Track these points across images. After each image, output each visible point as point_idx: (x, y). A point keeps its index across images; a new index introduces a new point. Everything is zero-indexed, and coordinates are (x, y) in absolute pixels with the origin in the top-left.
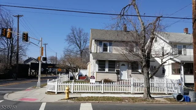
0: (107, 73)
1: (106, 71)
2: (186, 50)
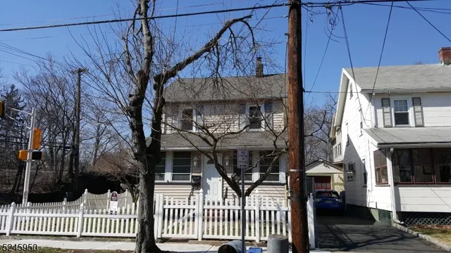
0: (168, 183)
1: (166, 181)
2: (422, 112)
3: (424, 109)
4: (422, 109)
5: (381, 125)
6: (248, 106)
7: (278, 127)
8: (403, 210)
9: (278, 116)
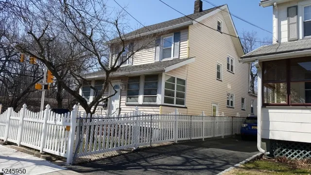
5: (284, 40)
7: (184, 55)
8: (271, 137)
9: (185, 44)
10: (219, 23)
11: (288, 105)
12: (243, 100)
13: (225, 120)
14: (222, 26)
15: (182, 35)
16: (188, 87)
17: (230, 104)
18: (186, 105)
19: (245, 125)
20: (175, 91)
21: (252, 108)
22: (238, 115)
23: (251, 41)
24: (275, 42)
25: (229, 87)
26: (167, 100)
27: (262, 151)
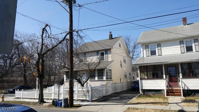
2: (161, 49)
3: (162, 48)
4: (161, 48)
5: (145, 56)
6: (100, 53)
7: (110, 59)
8: (144, 89)
9: (110, 55)
10: (120, 44)
11: (147, 79)
12: (130, 73)
13: (125, 83)
14: (121, 45)
15: (108, 52)
16: (112, 72)
17: (126, 76)
18: (112, 79)
19: (133, 85)
20: (109, 74)
21: (134, 77)
22: (129, 81)
23: (129, 40)
24: (142, 57)
25: (125, 69)
26: (107, 78)
27: (141, 93)
